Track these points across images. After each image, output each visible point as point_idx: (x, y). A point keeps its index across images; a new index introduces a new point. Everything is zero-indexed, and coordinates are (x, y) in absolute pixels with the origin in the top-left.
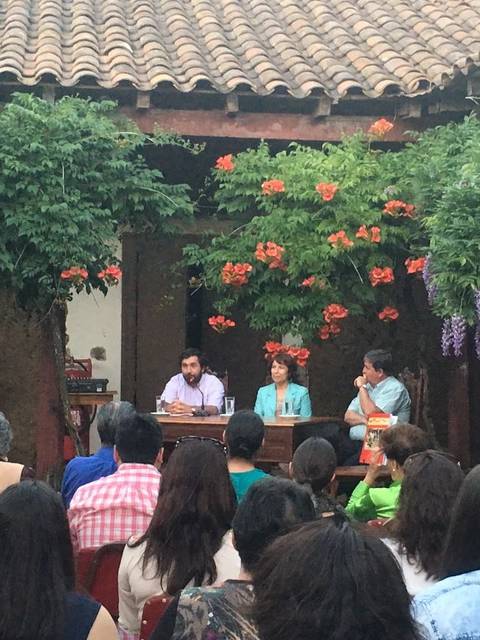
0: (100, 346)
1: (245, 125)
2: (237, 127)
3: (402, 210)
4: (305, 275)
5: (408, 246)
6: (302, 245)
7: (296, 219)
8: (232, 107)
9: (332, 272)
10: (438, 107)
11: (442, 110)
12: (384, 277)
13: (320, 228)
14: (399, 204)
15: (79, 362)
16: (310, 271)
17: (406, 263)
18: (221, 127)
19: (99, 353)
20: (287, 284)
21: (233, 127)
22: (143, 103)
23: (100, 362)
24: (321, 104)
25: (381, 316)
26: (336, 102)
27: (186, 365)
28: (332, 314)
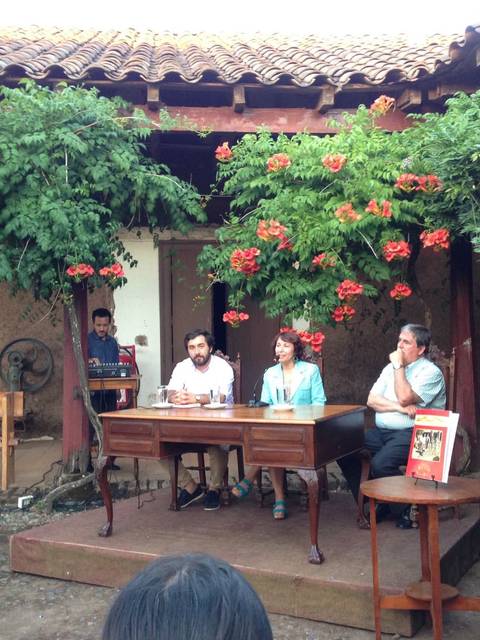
0: (142, 334)
1: (252, 119)
2: (245, 122)
3: (415, 183)
4: (315, 254)
5: (421, 220)
6: (310, 223)
7: (304, 199)
8: (239, 98)
9: (343, 248)
10: (438, 92)
11: (443, 94)
12: (401, 251)
13: (327, 206)
14: (411, 177)
15: (125, 348)
16: (320, 249)
17: (421, 237)
18: (229, 122)
19: (142, 340)
20: (297, 267)
21: (242, 122)
22: (153, 96)
23: (143, 347)
24: (324, 93)
25: (393, 294)
26: (339, 89)
27: (193, 347)
28: (346, 290)
